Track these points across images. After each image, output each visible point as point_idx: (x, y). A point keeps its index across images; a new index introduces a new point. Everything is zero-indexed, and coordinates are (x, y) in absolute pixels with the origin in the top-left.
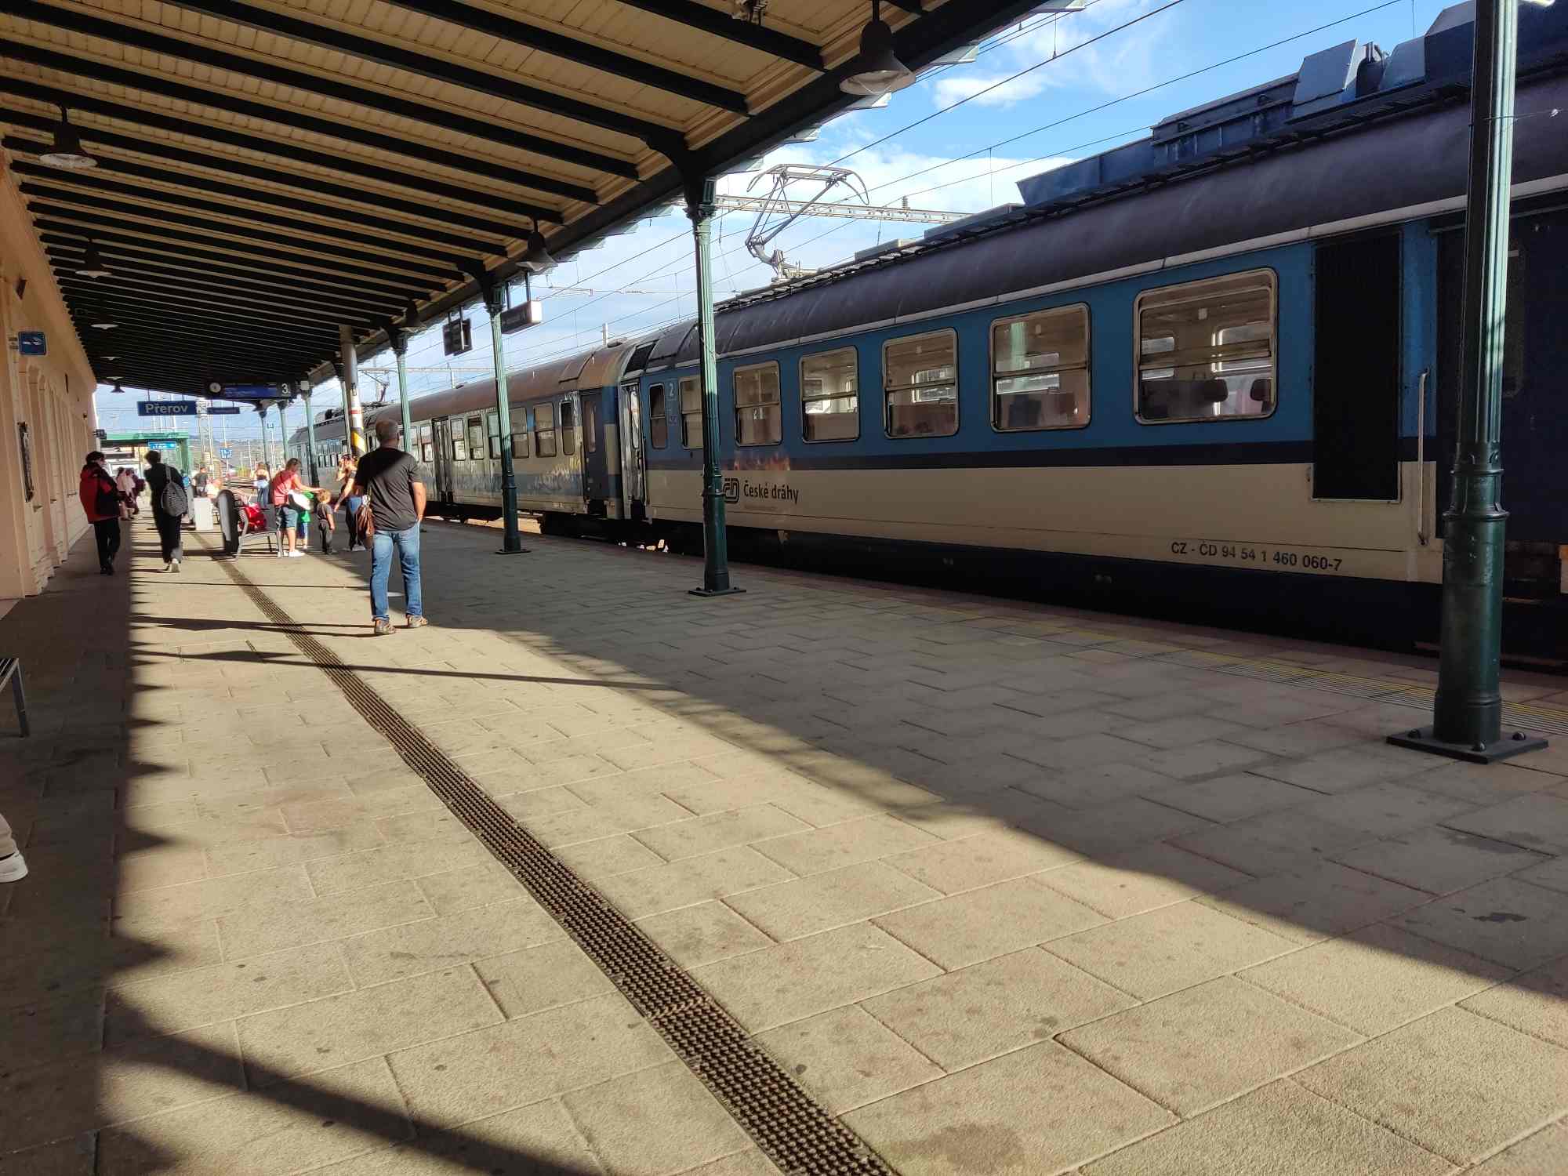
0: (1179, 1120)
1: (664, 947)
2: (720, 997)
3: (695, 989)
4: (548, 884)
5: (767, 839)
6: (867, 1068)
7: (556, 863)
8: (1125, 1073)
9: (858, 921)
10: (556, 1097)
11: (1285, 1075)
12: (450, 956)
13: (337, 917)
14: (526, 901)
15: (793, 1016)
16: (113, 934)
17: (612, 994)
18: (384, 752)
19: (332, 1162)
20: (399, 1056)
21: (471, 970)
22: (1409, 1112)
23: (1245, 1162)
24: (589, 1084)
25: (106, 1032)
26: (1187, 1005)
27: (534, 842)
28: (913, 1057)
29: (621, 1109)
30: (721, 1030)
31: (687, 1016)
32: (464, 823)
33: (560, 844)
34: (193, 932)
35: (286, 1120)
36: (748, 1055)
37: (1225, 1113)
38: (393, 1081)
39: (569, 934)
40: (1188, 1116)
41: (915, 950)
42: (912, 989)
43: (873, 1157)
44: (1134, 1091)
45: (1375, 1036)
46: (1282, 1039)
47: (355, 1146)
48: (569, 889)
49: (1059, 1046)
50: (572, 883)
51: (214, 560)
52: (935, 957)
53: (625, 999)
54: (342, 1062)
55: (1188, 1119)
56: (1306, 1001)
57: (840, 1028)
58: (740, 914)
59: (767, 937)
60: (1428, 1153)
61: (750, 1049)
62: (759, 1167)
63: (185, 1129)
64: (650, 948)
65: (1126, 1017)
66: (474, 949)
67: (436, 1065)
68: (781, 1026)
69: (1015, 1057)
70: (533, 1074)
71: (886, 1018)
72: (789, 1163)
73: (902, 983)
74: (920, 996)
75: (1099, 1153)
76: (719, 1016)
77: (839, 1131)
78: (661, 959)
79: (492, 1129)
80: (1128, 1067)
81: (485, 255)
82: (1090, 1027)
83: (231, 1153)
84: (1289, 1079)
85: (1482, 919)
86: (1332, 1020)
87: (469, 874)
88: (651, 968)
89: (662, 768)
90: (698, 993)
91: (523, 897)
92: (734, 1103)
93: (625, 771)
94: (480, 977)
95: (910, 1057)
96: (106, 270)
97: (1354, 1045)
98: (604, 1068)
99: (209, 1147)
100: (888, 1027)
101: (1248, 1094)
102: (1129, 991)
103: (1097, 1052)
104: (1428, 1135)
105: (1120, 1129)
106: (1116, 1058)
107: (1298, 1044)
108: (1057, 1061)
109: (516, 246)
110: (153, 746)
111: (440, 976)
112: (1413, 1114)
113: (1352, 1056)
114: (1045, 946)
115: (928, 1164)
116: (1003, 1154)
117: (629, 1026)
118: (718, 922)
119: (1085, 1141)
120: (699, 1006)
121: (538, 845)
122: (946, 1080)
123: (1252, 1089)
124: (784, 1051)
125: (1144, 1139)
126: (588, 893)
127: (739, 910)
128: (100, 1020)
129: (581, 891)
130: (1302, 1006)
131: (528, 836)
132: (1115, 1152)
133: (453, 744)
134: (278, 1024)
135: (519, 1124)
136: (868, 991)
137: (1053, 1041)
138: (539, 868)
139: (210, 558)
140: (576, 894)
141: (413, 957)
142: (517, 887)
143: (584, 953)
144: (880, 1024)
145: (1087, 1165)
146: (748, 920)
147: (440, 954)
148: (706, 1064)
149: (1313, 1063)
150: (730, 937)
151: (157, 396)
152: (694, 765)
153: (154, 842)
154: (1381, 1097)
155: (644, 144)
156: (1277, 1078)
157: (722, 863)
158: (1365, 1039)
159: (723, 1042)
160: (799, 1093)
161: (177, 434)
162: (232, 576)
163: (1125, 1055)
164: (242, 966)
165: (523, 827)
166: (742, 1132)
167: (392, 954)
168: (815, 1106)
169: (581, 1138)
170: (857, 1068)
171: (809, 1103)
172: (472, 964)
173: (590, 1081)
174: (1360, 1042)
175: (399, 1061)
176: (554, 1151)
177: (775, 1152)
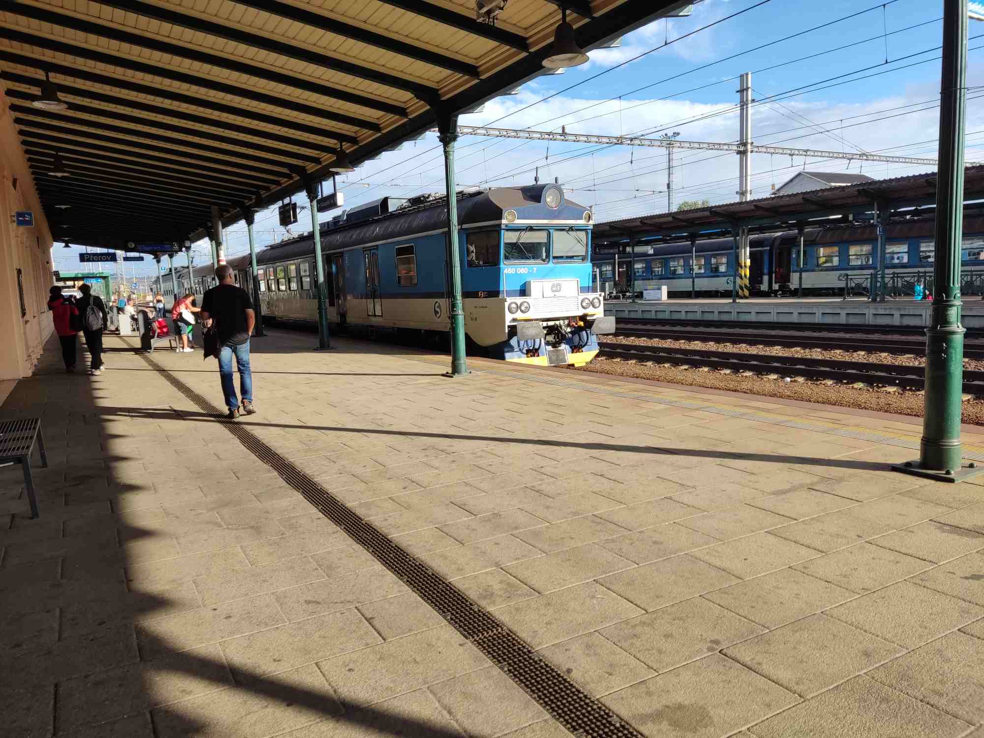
0: (802, 700)
1: (471, 597)
2: (512, 627)
3: (495, 623)
4: (392, 558)
5: (521, 530)
6: (609, 670)
7: (394, 545)
8: (765, 672)
9: (587, 581)
10: (424, 688)
11: (862, 673)
12: (342, 602)
13: (267, 578)
14: (380, 569)
15: (558, 639)
16: (130, 590)
17: (446, 625)
18: (272, 476)
19: (297, 727)
20: (324, 663)
21: (356, 611)
22: (941, 695)
23: (846, 724)
24: (443, 680)
25: (140, 650)
26: (797, 631)
27: (378, 532)
28: (636, 664)
29: (465, 695)
30: (516, 648)
31: (494, 639)
32: (332, 521)
33: (394, 534)
34: (179, 589)
35: (264, 703)
36: (536, 662)
37: (830, 695)
38: (323, 679)
39: (412, 589)
40: (808, 697)
41: (625, 598)
42: (628, 622)
43: (623, 723)
44: (773, 683)
45: (912, 649)
46: (857, 651)
47: (309, 717)
48: (406, 561)
49: (724, 657)
50: (407, 558)
51: (136, 354)
52: (638, 603)
53: (454, 629)
54: (289, 667)
55: (808, 699)
56: (867, 628)
57: (588, 646)
58: (514, 577)
59: (533, 591)
60: (955, 718)
61: (536, 659)
62: (556, 729)
63: (203, 708)
64: (463, 598)
65: (761, 639)
66: (355, 598)
67: (347, 668)
68: (553, 645)
69: (698, 664)
70: (408, 674)
71: (615, 640)
72: (573, 727)
73: (622, 619)
74: (634, 626)
75: (758, 719)
76: (513, 639)
77: (600, 708)
78: (471, 604)
79: (389, 707)
80: (766, 668)
81: (307, 163)
82: (740, 645)
83: (235, 723)
84: (864, 675)
85: (967, 578)
86: (885, 639)
87: (342, 552)
88: (465, 610)
89: (447, 486)
90: (498, 625)
91: (378, 566)
92: (533, 691)
93: (425, 488)
94: (363, 615)
95: (634, 664)
96: (65, 172)
97: (901, 654)
98: (450, 670)
99: (220, 720)
100: (617, 645)
101: (842, 684)
102: (761, 623)
103: (747, 660)
104: (953, 708)
105: (768, 706)
106: (759, 664)
107: (867, 654)
108: (724, 666)
109: (327, 158)
110: (128, 473)
111: (338, 615)
112: (943, 695)
113: (900, 662)
114: (705, 596)
115: (657, 727)
116: (701, 721)
117: (460, 645)
118: (501, 582)
119: (748, 712)
120: (499, 633)
121: (380, 534)
122: (658, 678)
123: (844, 681)
124: (559, 660)
125: (784, 711)
126: (418, 564)
127: (513, 574)
128: (135, 644)
129: (413, 563)
130: (865, 631)
131: (373, 529)
132: (767, 719)
133: (314, 472)
134: (246, 645)
135: (405, 704)
136: (601, 624)
137: (719, 654)
138: (384, 549)
139: (133, 353)
140: (410, 565)
141: (318, 603)
142: (373, 560)
143: (423, 601)
144: (613, 644)
145: (752, 727)
146: (520, 581)
147: (335, 601)
148: (511, 668)
149: (877, 665)
150: (510, 592)
151: (91, 250)
152: (467, 484)
153: (144, 534)
154: (922, 686)
155: (413, 96)
156: (857, 674)
157: (497, 546)
158: (906, 651)
159: (519, 655)
160: (571, 685)
161: (102, 273)
162: (150, 365)
163: (765, 661)
164: (215, 609)
165: (369, 523)
166: (541, 709)
167: (306, 601)
168: (583, 693)
169: (445, 712)
170: (604, 670)
171: (579, 691)
172: (356, 608)
173: (443, 678)
174: (904, 653)
175: (325, 667)
176: (429, 720)
177: (563, 720)
